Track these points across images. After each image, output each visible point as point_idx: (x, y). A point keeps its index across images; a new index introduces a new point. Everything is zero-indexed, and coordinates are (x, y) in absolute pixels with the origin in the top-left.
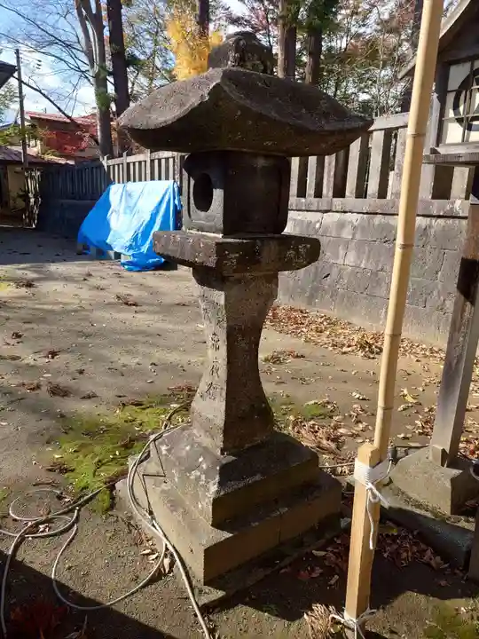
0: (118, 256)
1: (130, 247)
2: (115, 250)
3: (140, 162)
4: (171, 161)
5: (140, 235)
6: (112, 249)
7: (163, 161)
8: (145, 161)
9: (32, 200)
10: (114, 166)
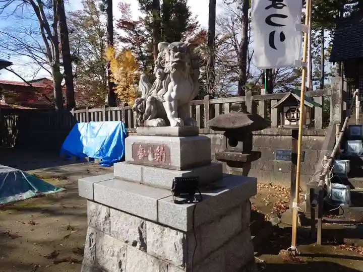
0: (92, 159)
1: (100, 155)
2: (89, 156)
3: (98, 112)
4: (119, 112)
5: (104, 148)
6: (87, 156)
7: (114, 112)
8: (102, 112)
9: (11, 132)
10: (79, 114)
